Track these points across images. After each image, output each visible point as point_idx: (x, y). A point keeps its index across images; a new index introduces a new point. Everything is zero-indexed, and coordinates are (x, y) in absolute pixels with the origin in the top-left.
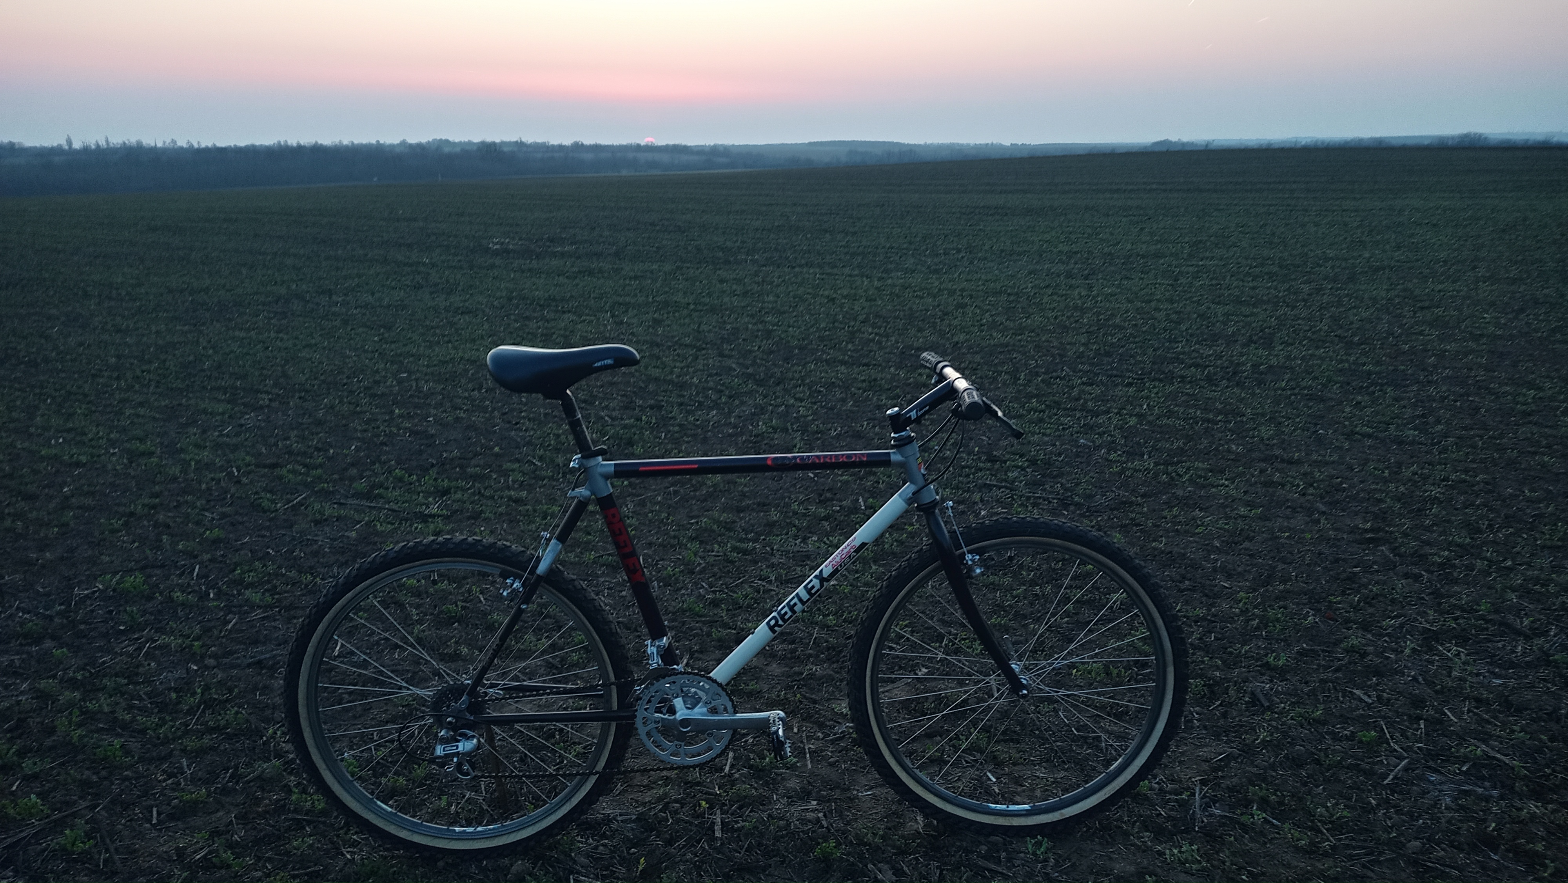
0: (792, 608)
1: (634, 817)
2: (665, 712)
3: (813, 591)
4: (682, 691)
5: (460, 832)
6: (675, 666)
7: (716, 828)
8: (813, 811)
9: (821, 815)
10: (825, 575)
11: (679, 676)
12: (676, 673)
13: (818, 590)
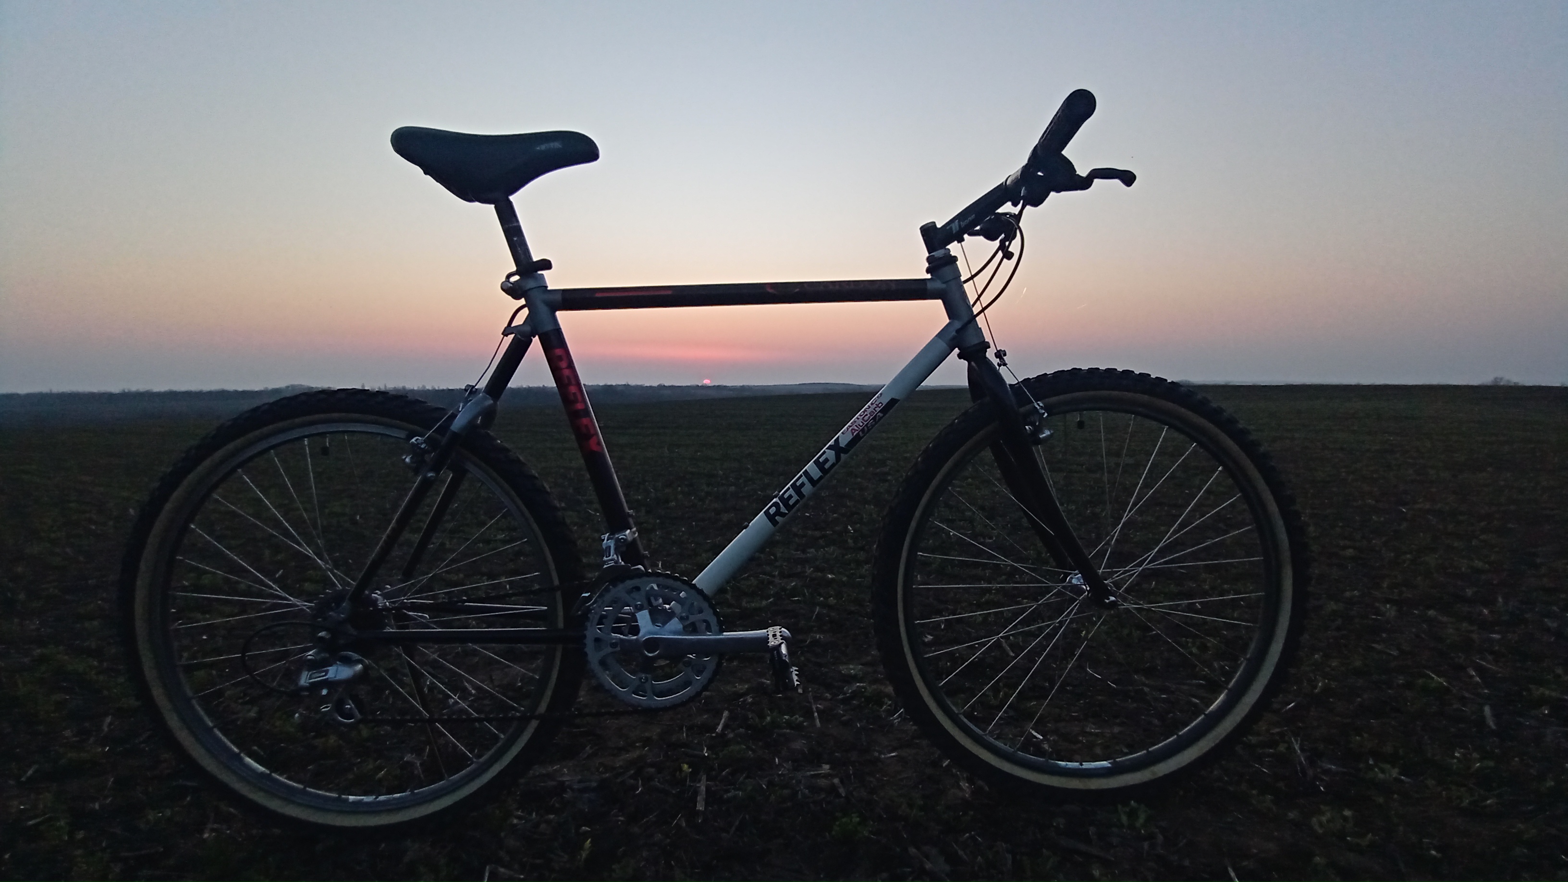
0: (797, 489)
1: (594, 784)
2: (626, 631)
3: (827, 466)
4: (650, 604)
5: (354, 803)
6: (640, 566)
7: (699, 798)
8: (826, 776)
9: (836, 781)
10: (843, 443)
11: (645, 579)
12: (639, 574)
13: (833, 465)
